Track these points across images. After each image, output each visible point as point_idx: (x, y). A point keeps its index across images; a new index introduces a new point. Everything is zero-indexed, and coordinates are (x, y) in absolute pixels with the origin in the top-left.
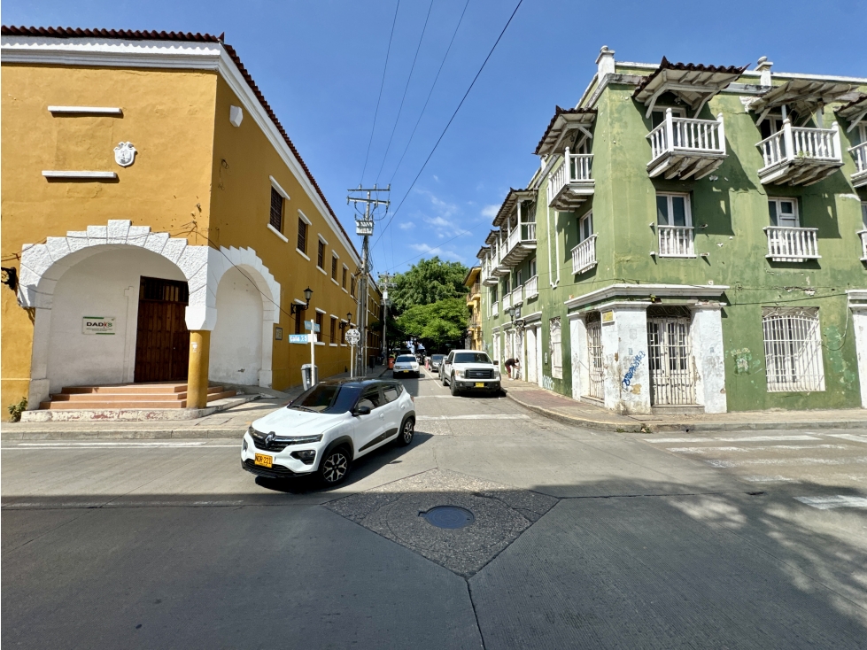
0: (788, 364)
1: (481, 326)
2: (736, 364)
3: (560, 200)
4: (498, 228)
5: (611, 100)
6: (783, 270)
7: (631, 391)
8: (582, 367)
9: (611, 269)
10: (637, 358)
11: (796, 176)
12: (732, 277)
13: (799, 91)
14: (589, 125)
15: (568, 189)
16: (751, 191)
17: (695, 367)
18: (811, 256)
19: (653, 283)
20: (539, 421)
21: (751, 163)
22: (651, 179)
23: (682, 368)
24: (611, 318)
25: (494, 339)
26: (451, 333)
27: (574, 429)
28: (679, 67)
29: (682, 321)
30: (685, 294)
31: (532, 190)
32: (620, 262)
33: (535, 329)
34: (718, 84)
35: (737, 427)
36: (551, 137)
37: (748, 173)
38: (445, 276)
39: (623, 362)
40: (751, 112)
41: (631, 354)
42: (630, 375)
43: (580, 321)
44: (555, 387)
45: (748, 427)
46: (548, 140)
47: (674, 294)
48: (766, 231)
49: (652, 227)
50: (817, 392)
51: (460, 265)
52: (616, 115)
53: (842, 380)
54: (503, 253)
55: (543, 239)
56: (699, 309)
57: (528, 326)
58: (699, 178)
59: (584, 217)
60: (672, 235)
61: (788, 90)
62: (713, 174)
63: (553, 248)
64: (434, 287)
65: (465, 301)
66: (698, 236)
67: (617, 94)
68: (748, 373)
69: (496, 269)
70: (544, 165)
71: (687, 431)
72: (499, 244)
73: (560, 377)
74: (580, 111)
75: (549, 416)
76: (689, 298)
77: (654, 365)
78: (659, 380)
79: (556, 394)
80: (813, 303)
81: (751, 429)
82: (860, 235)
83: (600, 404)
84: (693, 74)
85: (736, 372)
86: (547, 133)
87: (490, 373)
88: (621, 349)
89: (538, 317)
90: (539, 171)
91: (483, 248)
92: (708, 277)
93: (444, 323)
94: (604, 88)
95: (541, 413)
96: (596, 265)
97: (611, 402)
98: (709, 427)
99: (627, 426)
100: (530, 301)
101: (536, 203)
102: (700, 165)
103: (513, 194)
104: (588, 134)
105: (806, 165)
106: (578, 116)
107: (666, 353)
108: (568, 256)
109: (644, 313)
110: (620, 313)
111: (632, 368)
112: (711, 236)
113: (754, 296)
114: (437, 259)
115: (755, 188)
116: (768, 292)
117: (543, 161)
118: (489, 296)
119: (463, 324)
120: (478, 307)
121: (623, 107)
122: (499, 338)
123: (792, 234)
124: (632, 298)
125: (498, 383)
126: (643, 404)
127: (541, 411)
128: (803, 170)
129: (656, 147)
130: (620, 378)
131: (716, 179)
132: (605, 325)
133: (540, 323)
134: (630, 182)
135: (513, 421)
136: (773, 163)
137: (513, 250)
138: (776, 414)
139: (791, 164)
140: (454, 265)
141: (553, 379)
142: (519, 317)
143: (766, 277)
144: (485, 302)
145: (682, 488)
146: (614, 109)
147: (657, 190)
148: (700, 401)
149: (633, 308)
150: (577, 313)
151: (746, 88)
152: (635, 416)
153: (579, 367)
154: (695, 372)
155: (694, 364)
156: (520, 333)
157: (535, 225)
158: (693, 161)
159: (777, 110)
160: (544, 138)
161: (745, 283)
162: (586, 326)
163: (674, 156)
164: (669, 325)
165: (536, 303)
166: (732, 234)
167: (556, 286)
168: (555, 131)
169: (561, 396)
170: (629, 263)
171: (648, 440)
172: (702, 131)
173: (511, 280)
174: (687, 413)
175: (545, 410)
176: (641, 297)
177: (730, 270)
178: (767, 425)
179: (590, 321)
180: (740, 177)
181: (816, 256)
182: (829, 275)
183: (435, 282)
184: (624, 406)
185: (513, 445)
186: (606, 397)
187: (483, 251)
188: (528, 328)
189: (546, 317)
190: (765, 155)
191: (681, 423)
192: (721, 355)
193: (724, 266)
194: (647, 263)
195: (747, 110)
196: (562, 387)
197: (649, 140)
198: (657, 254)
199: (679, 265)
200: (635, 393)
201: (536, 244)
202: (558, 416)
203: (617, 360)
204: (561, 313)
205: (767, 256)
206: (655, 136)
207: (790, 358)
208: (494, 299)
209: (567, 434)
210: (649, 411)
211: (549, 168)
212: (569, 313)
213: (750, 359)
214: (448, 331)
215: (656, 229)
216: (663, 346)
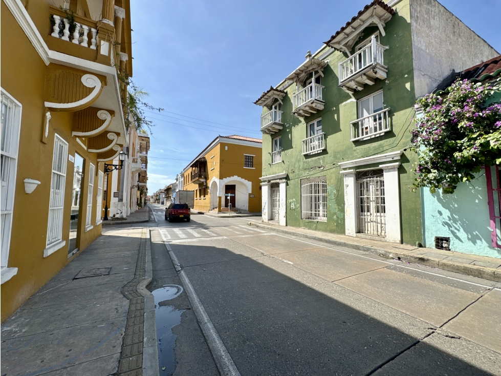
53: (335, 217)
138: (303, 230)
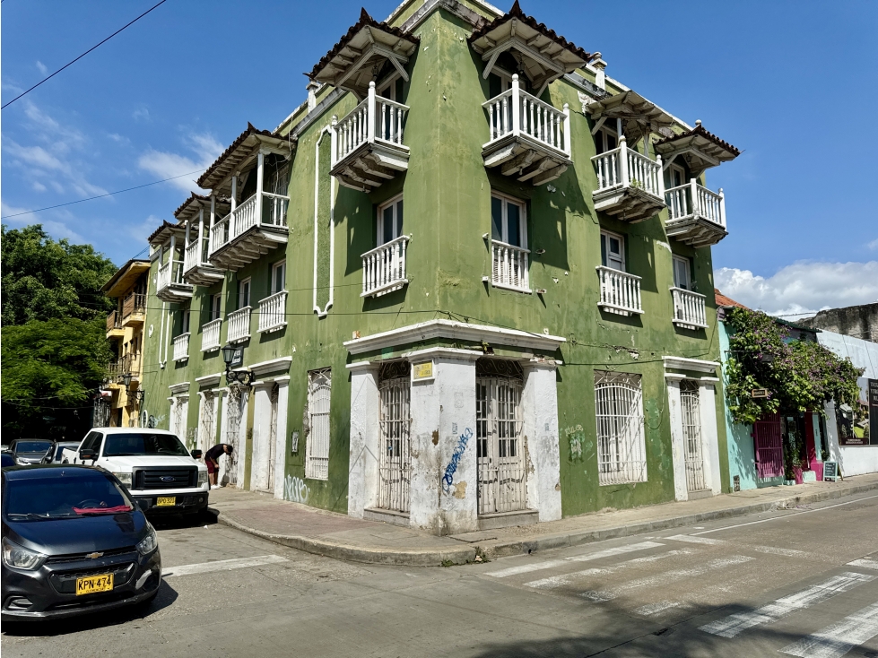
0: (612, 447)
1: (140, 379)
2: (570, 448)
3: (351, 166)
4: (207, 193)
5: (442, 33)
6: (612, 324)
7: (454, 494)
8: (370, 457)
9: (433, 295)
10: (463, 439)
11: (628, 208)
12: (567, 327)
13: (633, 107)
14: (405, 60)
15: (370, 151)
16: (586, 216)
17: (527, 453)
18: (635, 310)
19: (485, 322)
20: (307, 563)
21: (587, 180)
22: (487, 168)
23: (513, 455)
24: (429, 372)
25: (173, 407)
26: (67, 392)
27: (379, 572)
28: (531, 22)
29: (512, 384)
30: (520, 345)
31: (286, 138)
32: (445, 285)
33: (274, 391)
34: (566, 64)
35: (580, 538)
36: (344, 57)
37: (584, 193)
38: (54, 271)
39: (444, 446)
40: (588, 115)
41: (455, 432)
42: (452, 468)
43: (370, 376)
44: (312, 497)
45: (590, 538)
46: (337, 59)
47: (508, 343)
48: (598, 271)
49: (486, 240)
50: (641, 483)
51: (91, 251)
52: (447, 58)
54: (216, 243)
55: (302, 227)
56: (534, 367)
57: (259, 382)
58: (538, 184)
59: (386, 205)
60: (506, 257)
61: (625, 102)
62: (552, 183)
63: (324, 247)
64: (24, 290)
65: (104, 328)
66: (534, 264)
67: (450, 27)
68: (581, 459)
69: (196, 269)
70: (313, 102)
71: (530, 551)
72: (207, 223)
73: (323, 475)
74: (396, 32)
75: (323, 552)
76: (523, 350)
77: (482, 450)
78: (485, 473)
79: (312, 510)
80: (636, 369)
81: (594, 539)
82: (672, 291)
83: (401, 521)
84: (543, 40)
85: (570, 459)
86: (338, 47)
87: (189, 476)
88: (442, 423)
89: (285, 367)
90: (302, 110)
91: (166, 224)
92: (544, 324)
93: (48, 369)
94: (433, 12)
95: (303, 548)
96: (406, 286)
97: (421, 515)
98: (554, 542)
99: (456, 554)
100: (266, 336)
101: (291, 163)
102: (544, 166)
103: (252, 137)
104: (402, 71)
105: (638, 197)
106: (391, 39)
107: (494, 431)
108: (354, 263)
109: (472, 370)
110: (443, 366)
111: (456, 456)
112: (547, 267)
113: (587, 353)
114: (37, 231)
115: (590, 214)
116: (599, 350)
117: (311, 94)
118: (167, 321)
119: (94, 374)
120: (136, 341)
121: (457, 50)
122: (186, 406)
123: (616, 278)
124: (459, 343)
125: (205, 495)
126: (468, 514)
127: (305, 543)
128: (634, 203)
129: (495, 125)
130: (440, 473)
131: (554, 190)
132: (416, 384)
133: (287, 377)
134: (461, 165)
135: (260, 570)
136: (608, 187)
137: (241, 238)
139: (626, 192)
140: (78, 250)
141: (308, 481)
142: (240, 365)
143: (598, 331)
144: (156, 333)
145: (583, 644)
146: (445, 47)
147: (492, 188)
148: (533, 504)
149: (459, 359)
150: (366, 362)
151: (584, 83)
152: (460, 536)
153: (364, 457)
154: (528, 461)
155: (526, 447)
156: (239, 398)
157: (287, 202)
158: (538, 157)
159: (611, 123)
160: (332, 55)
161: (579, 336)
162: (379, 387)
163: (519, 143)
164: (499, 389)
165: (280, 342)
166: (567, 268)
167: (325, 312)
168: (352, 48)
169: (324, 512)
170: (457, 290)
171: (493, 574)
172: (549, 120)
173: (224, 294)
174: (520, 523)
175: (315, 542)
176: (470, 344)
177: (565, 315)
178: (609, 531)
179: (386, 377)
180: (576, 195)
181: (640, 311)
182: (649, 336)
183: (30, 280)
184: (444, 519)
185: (286, 620)
186: (413, 508)
187: (167, 230)
188: (259, 388)
189: (302, 367)
190: (600, 175)
191: (522, 540)
192: (556, 434)
193: (559, 310)
194: (478, 292)
195: (584, 110)
196: (326, 496)
197: (485, 110)
198: (489, 281)
199: (514, 301)
200: (458, 497)
201: (286, 233)
202: (342, 550)
203: (435, 442)
204: (332, 361)
205: (599, 304)
206: (494, 106)
207: (614, 439)
208: (179, 329)
209: (371, 583)
210: (475, 526)
211: (322, 109)
212: (349, 361)
213: (583, 440)
214: (58, 387)
215: (490, 244)
216: (492, 421)
